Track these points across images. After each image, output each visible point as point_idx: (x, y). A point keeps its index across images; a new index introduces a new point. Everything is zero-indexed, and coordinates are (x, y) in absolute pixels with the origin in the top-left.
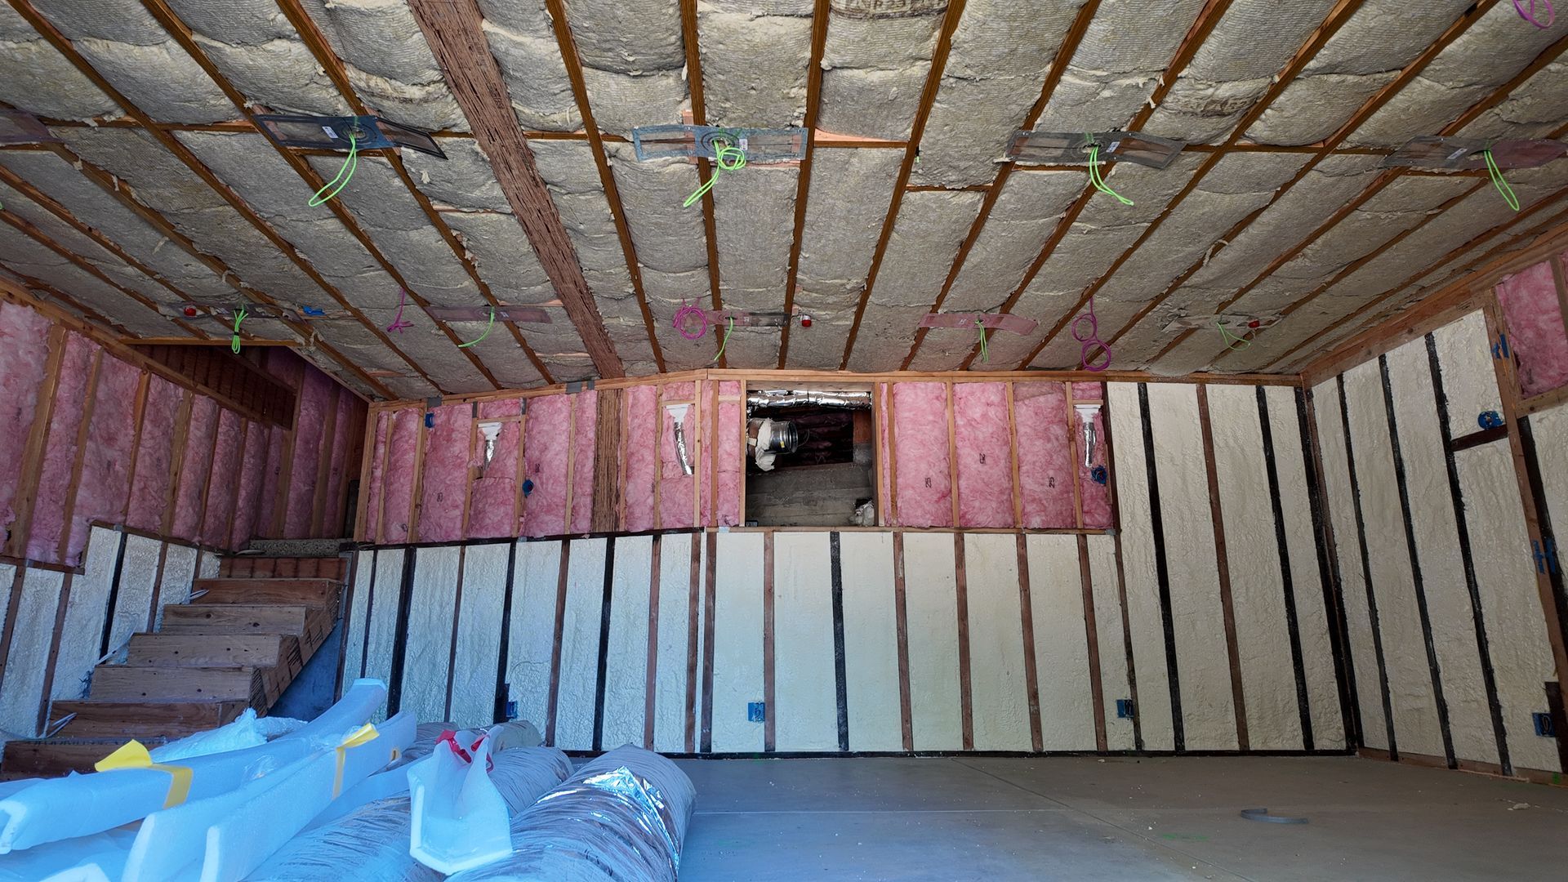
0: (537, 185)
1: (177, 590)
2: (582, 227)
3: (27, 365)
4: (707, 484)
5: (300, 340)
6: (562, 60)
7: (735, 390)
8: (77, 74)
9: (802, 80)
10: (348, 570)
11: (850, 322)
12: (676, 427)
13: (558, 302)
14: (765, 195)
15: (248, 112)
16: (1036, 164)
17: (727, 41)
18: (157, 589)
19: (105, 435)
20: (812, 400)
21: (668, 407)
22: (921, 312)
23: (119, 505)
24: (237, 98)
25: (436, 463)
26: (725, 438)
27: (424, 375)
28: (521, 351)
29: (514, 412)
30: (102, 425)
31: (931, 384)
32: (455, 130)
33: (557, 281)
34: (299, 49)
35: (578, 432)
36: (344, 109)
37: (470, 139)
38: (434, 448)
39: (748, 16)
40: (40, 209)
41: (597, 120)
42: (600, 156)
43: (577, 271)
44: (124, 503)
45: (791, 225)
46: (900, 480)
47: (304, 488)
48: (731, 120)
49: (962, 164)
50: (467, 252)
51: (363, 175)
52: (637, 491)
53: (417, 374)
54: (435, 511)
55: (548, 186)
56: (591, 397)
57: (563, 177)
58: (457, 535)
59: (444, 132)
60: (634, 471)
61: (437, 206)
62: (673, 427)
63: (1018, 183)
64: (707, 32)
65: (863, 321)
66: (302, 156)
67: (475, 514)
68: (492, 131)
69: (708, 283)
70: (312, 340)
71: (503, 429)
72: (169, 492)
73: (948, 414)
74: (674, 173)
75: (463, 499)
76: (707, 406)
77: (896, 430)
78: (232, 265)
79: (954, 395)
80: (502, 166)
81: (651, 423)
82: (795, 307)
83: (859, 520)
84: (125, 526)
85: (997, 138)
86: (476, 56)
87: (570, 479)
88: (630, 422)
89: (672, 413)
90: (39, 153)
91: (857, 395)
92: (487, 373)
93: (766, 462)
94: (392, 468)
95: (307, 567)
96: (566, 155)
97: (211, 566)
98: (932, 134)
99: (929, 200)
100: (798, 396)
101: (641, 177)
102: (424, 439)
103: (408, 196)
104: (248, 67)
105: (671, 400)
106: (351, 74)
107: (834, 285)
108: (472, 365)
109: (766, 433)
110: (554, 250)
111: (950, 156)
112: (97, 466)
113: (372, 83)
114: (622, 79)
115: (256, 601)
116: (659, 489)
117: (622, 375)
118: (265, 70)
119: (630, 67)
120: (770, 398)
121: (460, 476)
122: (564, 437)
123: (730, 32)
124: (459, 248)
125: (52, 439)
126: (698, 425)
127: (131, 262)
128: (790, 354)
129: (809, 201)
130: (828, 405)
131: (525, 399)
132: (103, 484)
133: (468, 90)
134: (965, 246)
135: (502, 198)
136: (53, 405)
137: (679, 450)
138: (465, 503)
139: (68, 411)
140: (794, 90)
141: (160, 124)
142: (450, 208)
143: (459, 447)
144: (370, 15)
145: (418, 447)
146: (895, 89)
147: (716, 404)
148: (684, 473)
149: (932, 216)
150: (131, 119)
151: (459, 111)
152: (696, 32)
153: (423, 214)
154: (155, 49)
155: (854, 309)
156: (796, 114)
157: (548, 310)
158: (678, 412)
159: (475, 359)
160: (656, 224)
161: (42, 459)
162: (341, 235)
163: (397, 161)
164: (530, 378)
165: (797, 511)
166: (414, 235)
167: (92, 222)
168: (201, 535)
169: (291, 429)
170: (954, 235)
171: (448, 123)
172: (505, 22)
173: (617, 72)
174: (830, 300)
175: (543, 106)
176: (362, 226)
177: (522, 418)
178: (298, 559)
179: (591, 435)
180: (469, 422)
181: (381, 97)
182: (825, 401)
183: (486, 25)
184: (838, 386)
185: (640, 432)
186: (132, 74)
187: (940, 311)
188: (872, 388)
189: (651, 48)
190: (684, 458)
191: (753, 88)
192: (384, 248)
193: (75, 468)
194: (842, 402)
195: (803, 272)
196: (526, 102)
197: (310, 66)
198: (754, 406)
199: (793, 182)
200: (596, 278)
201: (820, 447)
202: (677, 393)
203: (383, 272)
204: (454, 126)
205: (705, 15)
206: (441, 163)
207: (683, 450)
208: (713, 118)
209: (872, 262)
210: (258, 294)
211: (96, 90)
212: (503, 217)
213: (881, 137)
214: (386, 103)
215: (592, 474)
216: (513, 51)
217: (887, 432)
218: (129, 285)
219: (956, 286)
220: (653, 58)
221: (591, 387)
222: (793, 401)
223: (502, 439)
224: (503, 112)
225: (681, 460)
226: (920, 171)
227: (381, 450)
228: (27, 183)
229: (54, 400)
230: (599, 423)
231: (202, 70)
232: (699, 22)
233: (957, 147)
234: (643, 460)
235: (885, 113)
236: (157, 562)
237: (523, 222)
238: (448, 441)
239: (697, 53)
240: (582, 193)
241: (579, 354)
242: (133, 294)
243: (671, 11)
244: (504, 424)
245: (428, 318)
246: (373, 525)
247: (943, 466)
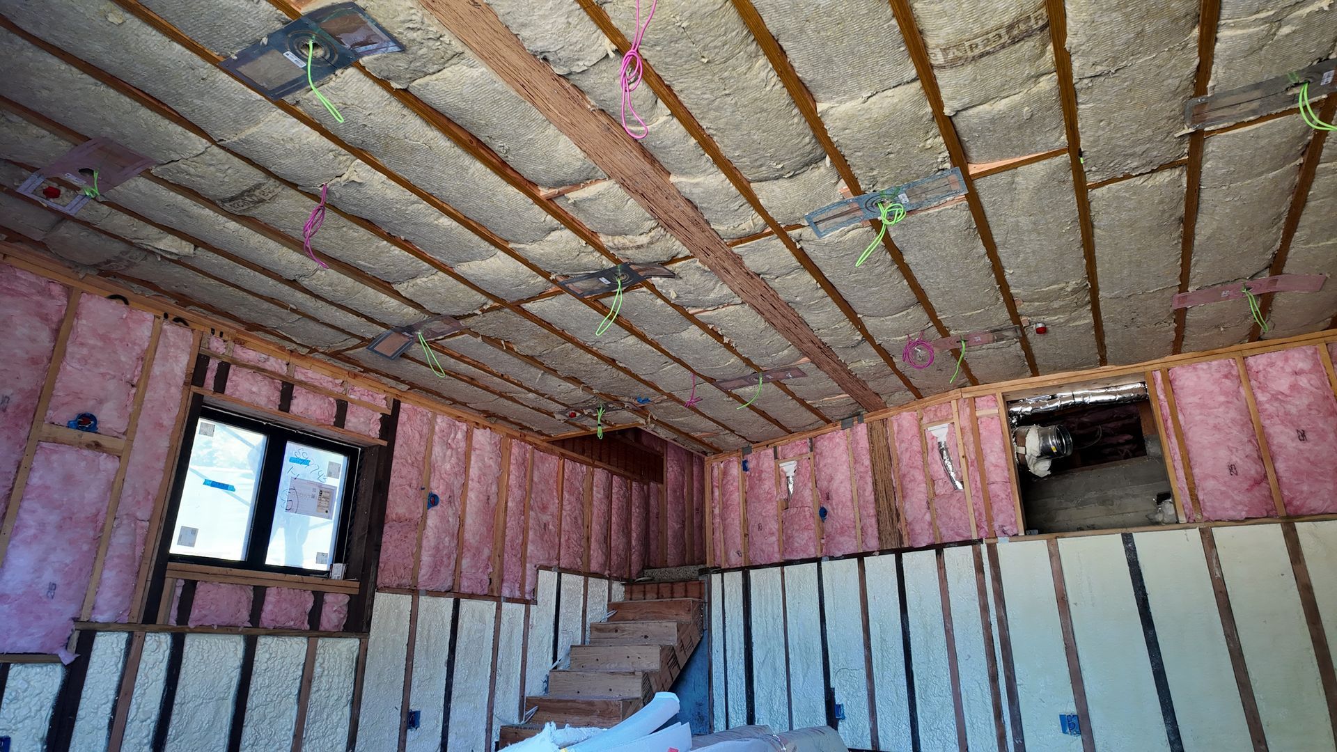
0: (752, 278)
1: (598, 612)
2: (798, 299)
3: (490, 466)
4: (978, 497)
5: (642, 421)
6: (731, 185)
7: (993, 404)
8: (462, 286)
9: (933, 131)
10: (706, 590)
11: (1089, 319)
12: (940, 446)
13: (806, 359)
14: (943, 232)
15: (554, 282)
16: (1232, 124)
17: (851, 126)
18: (584, 611)
19: (541, 506)
20: (1078, 400)
21: (929, 429)
22: (1167, 294)
23: (554, 554)
24: (546, 275)
25: (754, 500)
26: (989, 451)
27: (733, 431)
28: (795, 402)
29: (804, 451)
30: (539, 499)
31: (1215, 363)
32: (680, 256)
33: (798, 343)
34: (567, 233)
35: (856, 462)
36: (607, 264)
37: (692, 260)
38: (751, 488)
39: (861, 100)
40: (473, 369)
41: (775, 218)
42: (790, 244)
43: (810, 333)
44: (557, 551)
45: (982, 249)
46: (1196, 471)
47: (677, 526)
48: (883, 183)
49: (1139, 150)
50: (725, 338)
51: (636, 303)
52: (914, 507)
53: (727, 432)
54: (757, 538)
55: (761, 276)
56: (862, 430)
57: (767, 267)
58: (777, 558)
59: (673, 260)
60: (908, 491)
61: (691, 311)
62: (937, 446)
63: (1219, 147)
64: (831, 125)
65: (1104, 316)
66: (596, 300)
67: (787, 539)
68: (705, 249)
69: (926, 317)
70: (649, 420)
71: (798, 465)
72: (585, 540)
73: (1244, 392)
74: (853, 239)
75: (776, 527)
76: (966, 423)
77: (1181, 417)
78: (583, 380)
79: (1247, 369)
80: (722, 271)
81: (916, 445)
82: (1023, 319)
83: (1159, 517)
84: (559, 568)
85: (1168, 114)
86: (673, 202)
87: (856, 504)
88: (899, 447)
89: (934, 433)
90: (460, 337)
91: (1130, 387)
92: (777, 423)
93: (1042, 468)
94: (725, 507)
95: (679, 588)
96: (764, 250)
97: (619, 591)
98: (1088, 133)
99: (1119, 191)
100: (1062, 399)
101: (827, 250)
102: (744, 481)
103: (670, 308)
104: (542, 255)
105: (931, 422)
106: (604, 240)
107: (1054, 291)
108: (762, 419)
109: (1033, 441)
110: (785, 321)
111: (1119, 146)
112: (537, 528)
113: (616, 242)
114: (781, 182)
115: (647, 618)
116: (934, 505)
117: (884, 407)
118: (552, 253)
119: (782, 172)
120: (1032, 405)
121: (772, 509)
122: (845, 467)
123: (850, 118)
124: (719, 337)
125: (509, 513)
126: (960, 442)
127: (530, 390)
128: (1039, 361)
129: (991, 226)
130: (1097, 402)
131: (811, 439)
132: (542, 540)
133: (677, 226)
134: (1189, 221)
135: (731, 294)
136: (508, 491)
137: (946, 467)
138: (778, 530)
139: (516, 493)
140: (929, 142)
141: (512, 303)
142: (700, 310)
143: (768, 485)
144: (595, 199)
145: (741, 488)
146: (1027, 108)
147: (975, 421)
148: (956, 488)
149: (1131, 204)
150: (497, 304)
151: (678, 243)
152: (823, 128)
153: (685, 319)
154: (492, 259)
155: (1089, 307)
156: (939, 160)
157: (800, 367)
158: (940, 432)
159: (763, 414)
160: (856, 281)
161: (505, 527)
162: (639, 346)
163: (652, 288)
164: (810, 422)
165: (1093, 513)
166: (685, 335)
167: (501, 371)
168: (609, 570)
169: (662, 483)
170: (1167, 215)
171: (674, 253)
172: (683, 173)
173: (777, 178)
174: (1056, 305)
175: (731, 221)
176: (650, 337)
177: (810, 455)
178: (672, 583)
179: (867, 462)
180: (773, 464)
181: (624, 249)
182: (1093, 399)
183: (673, 179)
184: (1106, 383)
185: (908, 455)
186: (485, 278)
187: (1190, 289)
188: (1146, 378)
189: (792, 153)
190: (953, 474)
191: (889, 153)
192: (669, 348)
193: (525, 531)
194: (1113, 397)
195: (1015, 287)
196: (720, 223)
197: (577, 242)
198: (1019, 416)
199: (966, 214)
200: (827, 335)
201: (1121, 441)
202: (936, 415)
203: (676, 364)
204: (678, 253)
205: (825, 112)
206: (680, 282)
207: (950, 467)
208: (868, 187)
209: (1085, 261)
210: (608, 396)
211: (474, 292)
212: (738, 307)
213: (1037, 152)
214: (629, 253)
215: (873, 497)
216: (696, 191)
217: (1170, 421)
218: (534, 405)
219: (1197, 261)
220: (797, 159)
221: (861, 421)
222: (1057, 404)
223: (798, 474)
224: (707, 233)
225: (951, 477)
226: (1094, 169)
227: (717, 493)
228: (462, 356)
229: (508, 486)
230: (872, 451)
231: (520, 264)
232: (822, 120)
233: (1123, 136)
234: (914, 480)
235: (1028, 131)
236: (582, 592)
237: (755, 307)
238: (760, 480)
239: (832, 144)
240: (787, 274)
241: (841, 396)
242: (538, 410)
243: (796, 120)
244: (798, 461)
245: (717, 390)
246: (718, 553)
247: (1249, 449)
